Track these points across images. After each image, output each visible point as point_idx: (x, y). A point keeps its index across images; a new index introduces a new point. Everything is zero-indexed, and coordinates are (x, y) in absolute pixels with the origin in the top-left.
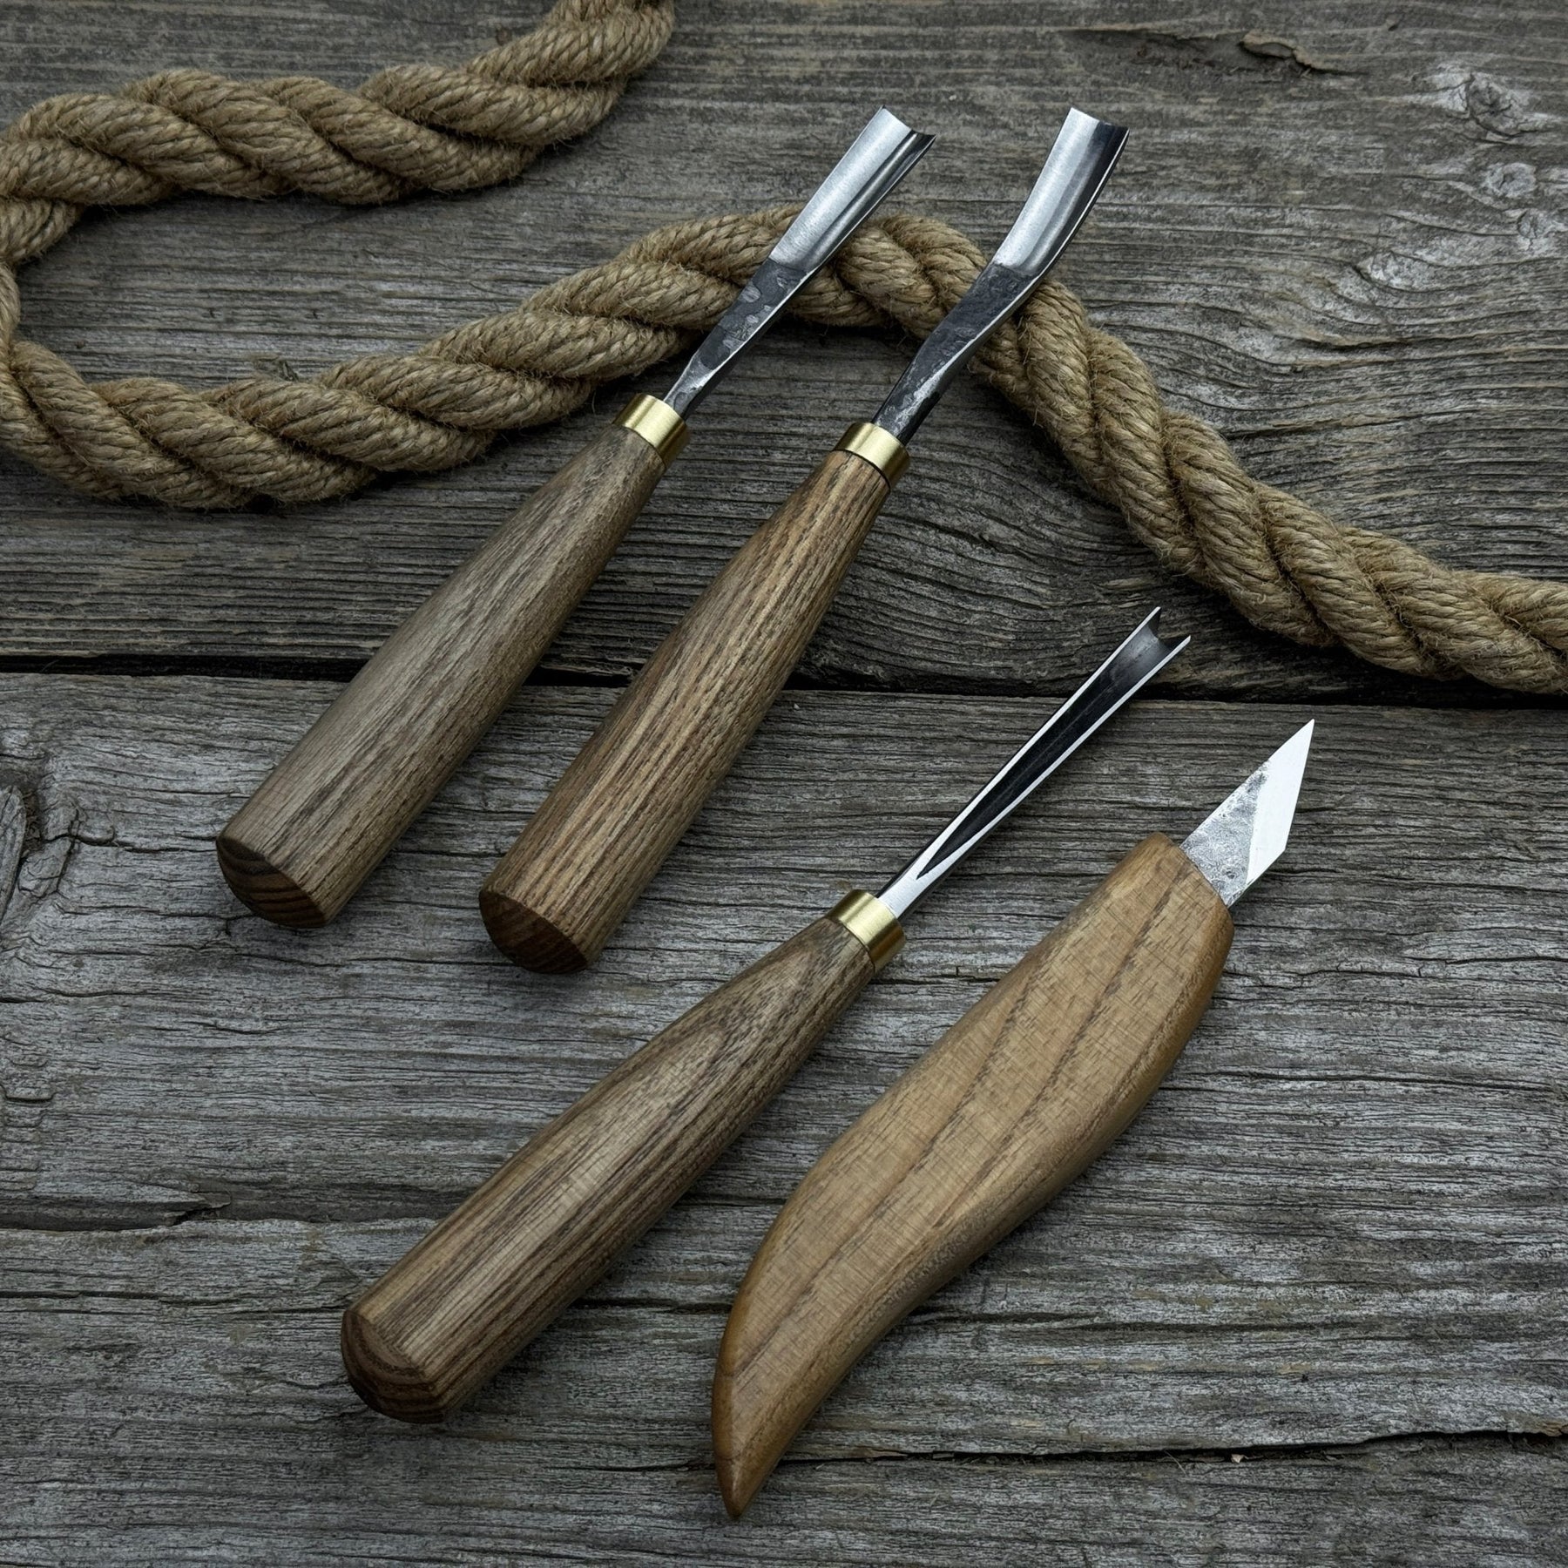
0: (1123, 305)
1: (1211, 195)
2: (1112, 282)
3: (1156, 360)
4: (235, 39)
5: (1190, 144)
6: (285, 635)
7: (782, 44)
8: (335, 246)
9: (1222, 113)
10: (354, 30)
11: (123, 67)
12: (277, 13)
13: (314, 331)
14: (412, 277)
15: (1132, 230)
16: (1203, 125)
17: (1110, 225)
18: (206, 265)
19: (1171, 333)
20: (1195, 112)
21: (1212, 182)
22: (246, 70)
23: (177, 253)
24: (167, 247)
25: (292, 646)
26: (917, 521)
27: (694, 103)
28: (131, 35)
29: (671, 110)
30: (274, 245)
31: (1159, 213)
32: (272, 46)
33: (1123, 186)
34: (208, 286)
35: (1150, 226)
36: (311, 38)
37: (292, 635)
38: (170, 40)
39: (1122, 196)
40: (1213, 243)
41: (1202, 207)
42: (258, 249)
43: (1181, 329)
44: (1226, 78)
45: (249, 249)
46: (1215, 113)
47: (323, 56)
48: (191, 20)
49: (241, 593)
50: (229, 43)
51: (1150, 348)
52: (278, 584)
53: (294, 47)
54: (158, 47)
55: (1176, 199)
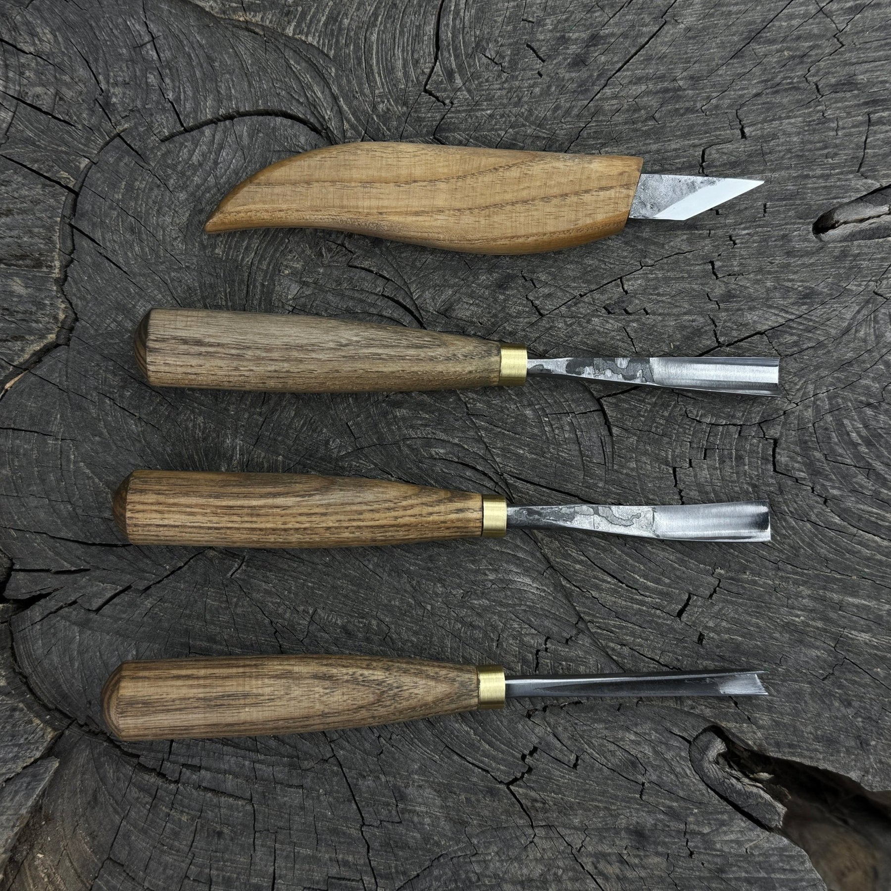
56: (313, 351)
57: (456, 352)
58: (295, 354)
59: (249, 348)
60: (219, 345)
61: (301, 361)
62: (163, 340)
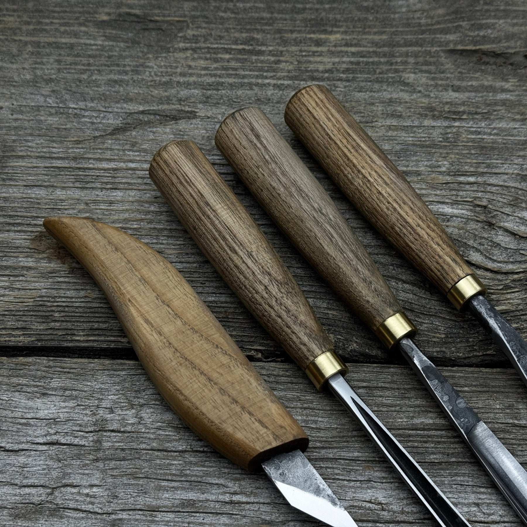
0: (482, 174)
1: (519, 123)
2: (476, 163)
3: (501, 200)
4: (62, 53)
5: (506, 100)
6: (84, 335)
7: (314, 55)
8: (109, 147)
9: (520, 86)
10: (117, 49)
11: (10, 65)
12: (82, 41)
13: (99, 186)
14: (146, 161)
15: (483, 139)
16: (511, 91)
17: (473, 137)
18: (48, 155)
19: (507, 187)
20: (507, 86)
21: (518, 117)
22: (68, 67)
23: (34, 150)
24: (29, 147)
25: (87, 341)
26: (392, 277)
27: (275, 82)
28: (15, 51)
29: (264, 85)
30: (80, 146)
31: (495, 131)
32: (80, 56)
33: (477, 119)
34: (49, 165)
35: (492, 137)
36: (98, 53)
37: (88, 335)
38: (32, 53)
39: (477, 124)
40: (522, 145)
41: (515, 128)
42: (72, 148)
43: (512, 185)
44: (519, 71)
45: (69, 148)
46: (517, 86)
47: (103, 60)
48: (42, 44)
49: (63, 314)
50: (60, 55)
51: (498, 194)
52: (81, 310)
53: (90, 56)
54: (27, 56)
55: (502, 125)
56: (303, 197)
57: (373, 282)
58: (293, 190)
59: (276, 163)
60: (265, 147)
61: (292, 195)
62: (245, 119)
